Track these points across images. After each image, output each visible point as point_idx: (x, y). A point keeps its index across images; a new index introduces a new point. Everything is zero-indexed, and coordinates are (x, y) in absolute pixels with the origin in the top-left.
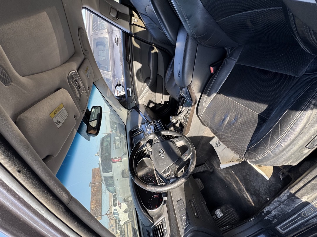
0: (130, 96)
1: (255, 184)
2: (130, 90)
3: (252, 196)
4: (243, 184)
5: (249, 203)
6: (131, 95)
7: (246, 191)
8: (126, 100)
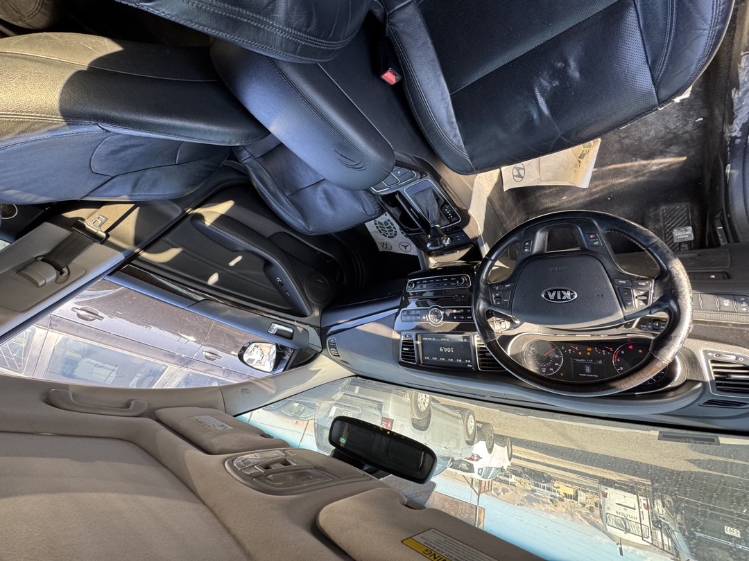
0: (292, 334)
1: (652, 133)
2: (277, 326)
3: (667, 152)
4: (632, 161)
5: (674, 167)
6: (291, 331)
7: (649, 162)
8: (294, 350)
